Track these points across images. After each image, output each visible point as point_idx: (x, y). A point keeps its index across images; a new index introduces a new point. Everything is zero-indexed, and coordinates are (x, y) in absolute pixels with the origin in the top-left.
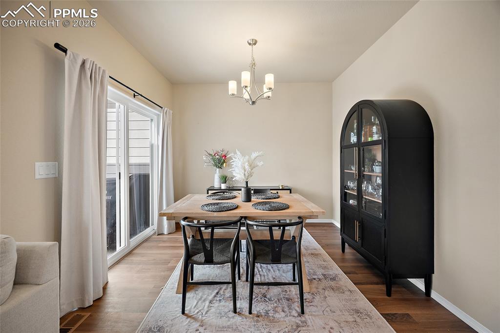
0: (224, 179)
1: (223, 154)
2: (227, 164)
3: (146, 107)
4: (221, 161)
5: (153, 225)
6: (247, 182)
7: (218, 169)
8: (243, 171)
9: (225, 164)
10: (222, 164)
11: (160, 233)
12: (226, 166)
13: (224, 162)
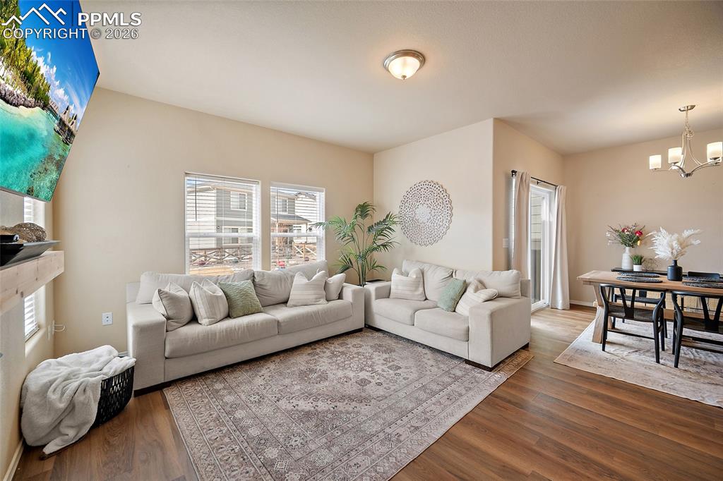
0: (639, 260)
1: (637, 230)
2: (643, 242)
3: (542, 188)
4: (633, 238)
5: (543, 298)
6: (676, 262)
7: (627, 248)
8: (670, 250)
9: (639, 242)
10: (635, 242)
11: (553, 307)
12: (641, 244)
13: (638, 239)
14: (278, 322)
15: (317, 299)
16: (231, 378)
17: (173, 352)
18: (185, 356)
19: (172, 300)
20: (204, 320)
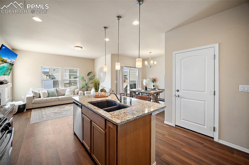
1: (154, 79)
4: (153, 81)
9: (155, 82)
14: (59, 98)
15: (71, 94)
16: (46, 108)
17: (34, 102)
18: (37, 104)
19: (35, 93)
20: (42, 97)
